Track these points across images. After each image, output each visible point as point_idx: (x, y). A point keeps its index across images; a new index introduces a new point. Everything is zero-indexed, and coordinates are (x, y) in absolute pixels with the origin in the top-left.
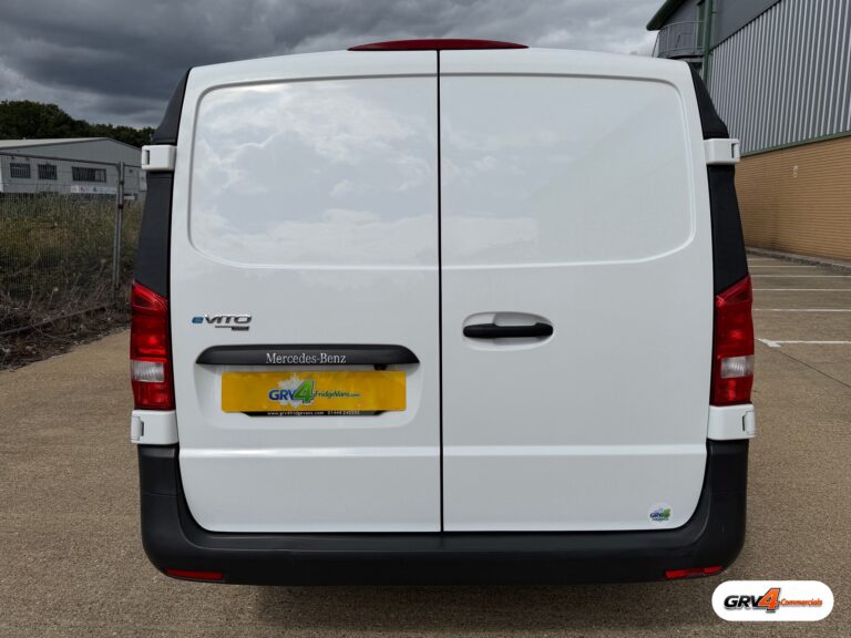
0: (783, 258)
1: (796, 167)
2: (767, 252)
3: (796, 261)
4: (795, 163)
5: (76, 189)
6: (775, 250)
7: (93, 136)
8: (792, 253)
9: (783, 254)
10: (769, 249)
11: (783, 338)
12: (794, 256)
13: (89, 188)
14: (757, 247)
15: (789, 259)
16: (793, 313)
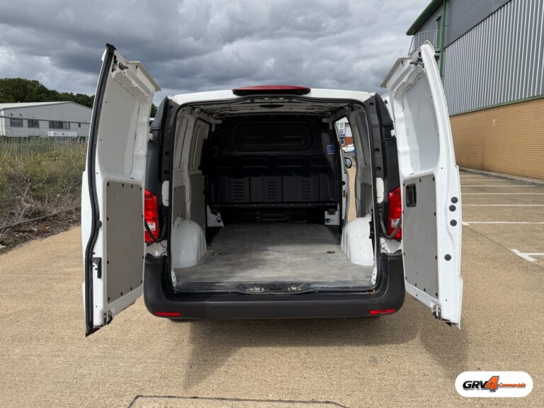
0: (487, 175)
1: (494, 120)
2: (478, 171)
3: (495, 176)
4: (494, 118)
5: (51, 133)
6: (483, 170)
7: (61, 101)
8: (492, 172)
9: (488, 173)
10: (479, 169)
11: (473, 220)
12: (493, 174)
13: (59, 133)
14: (472, 168)
15: (490, 176)
16: (483, 207)
